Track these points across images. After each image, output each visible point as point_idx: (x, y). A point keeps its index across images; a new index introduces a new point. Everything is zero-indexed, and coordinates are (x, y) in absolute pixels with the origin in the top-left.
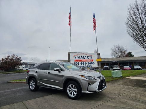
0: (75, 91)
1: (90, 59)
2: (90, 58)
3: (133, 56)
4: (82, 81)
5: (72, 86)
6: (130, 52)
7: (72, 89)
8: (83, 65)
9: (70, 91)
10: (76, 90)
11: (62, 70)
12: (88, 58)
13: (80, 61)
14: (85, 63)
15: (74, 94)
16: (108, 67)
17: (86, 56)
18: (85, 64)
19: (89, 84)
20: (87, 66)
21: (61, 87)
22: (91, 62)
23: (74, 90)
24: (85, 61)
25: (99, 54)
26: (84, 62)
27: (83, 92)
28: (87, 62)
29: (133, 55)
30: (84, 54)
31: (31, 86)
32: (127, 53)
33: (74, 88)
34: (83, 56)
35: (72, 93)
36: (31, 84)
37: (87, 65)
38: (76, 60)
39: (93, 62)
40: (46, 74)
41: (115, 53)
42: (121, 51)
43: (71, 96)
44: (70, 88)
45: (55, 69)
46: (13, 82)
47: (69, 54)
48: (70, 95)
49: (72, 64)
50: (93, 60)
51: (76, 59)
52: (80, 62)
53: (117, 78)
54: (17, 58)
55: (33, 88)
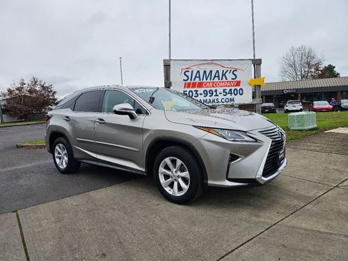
0: (184, 179)
1: (229, 79)
2: (230, 76)
3: (336, 75)
4: (207, 146)
5: (174, 162)
6: (330, 66)
7: (174, 170)
8: (208, 98)
9: (167, 177)
10: (186, 174)
11: (139, 112)
12: (224, 75)
13: (200, 85)
14: (216, 91)
15: (180, 189)
16: (271, 104)
17: (218, 71)
18: (216, 95)
19: (233, 157)
20: (220, 101)
22: (233, 88)
23: (179, 173)
24: (214, 84)
25: (257, 63)
26: (214, 89)
27: (209, 182)
28: (220, 90)
29: (338, 74)
30: (212, 62)
31: (60, 158)
32: (322, 67)
33: (182, 170)
34: (211, 71)
35: (176, 184)
36: (59, 153)
37: (220, 97)
38: (189, 84)
39: (238, 88)
40: (91, 125)
41: (291, 70)
42: (308, 64)
43: (170, 193)
44: (167, 167)
45: (117, 108)
46: (28, 146)
47: (167, 66)
48: (168, 189)
49: (178, 93)
50: (238, 83)
51: (189, 81)
52: (201, 90)
53: (304, 134)
54: (42, 86)
55: (64, 163)
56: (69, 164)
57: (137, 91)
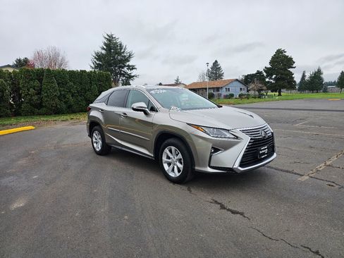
9: (169, 164)
11: (153, 109)
19: (216, 150)
21: (149, 152)
31: (97, 143)
36: (96, 139)
55: (99, 146)
56: (102, 146)
57: (153, 92)
